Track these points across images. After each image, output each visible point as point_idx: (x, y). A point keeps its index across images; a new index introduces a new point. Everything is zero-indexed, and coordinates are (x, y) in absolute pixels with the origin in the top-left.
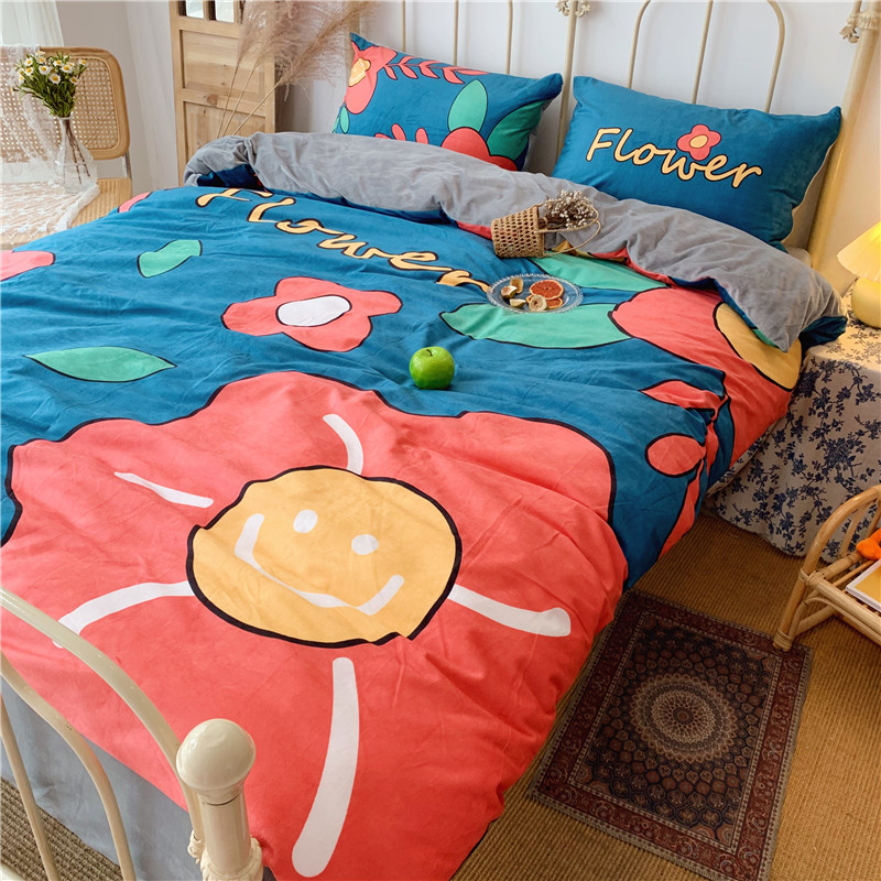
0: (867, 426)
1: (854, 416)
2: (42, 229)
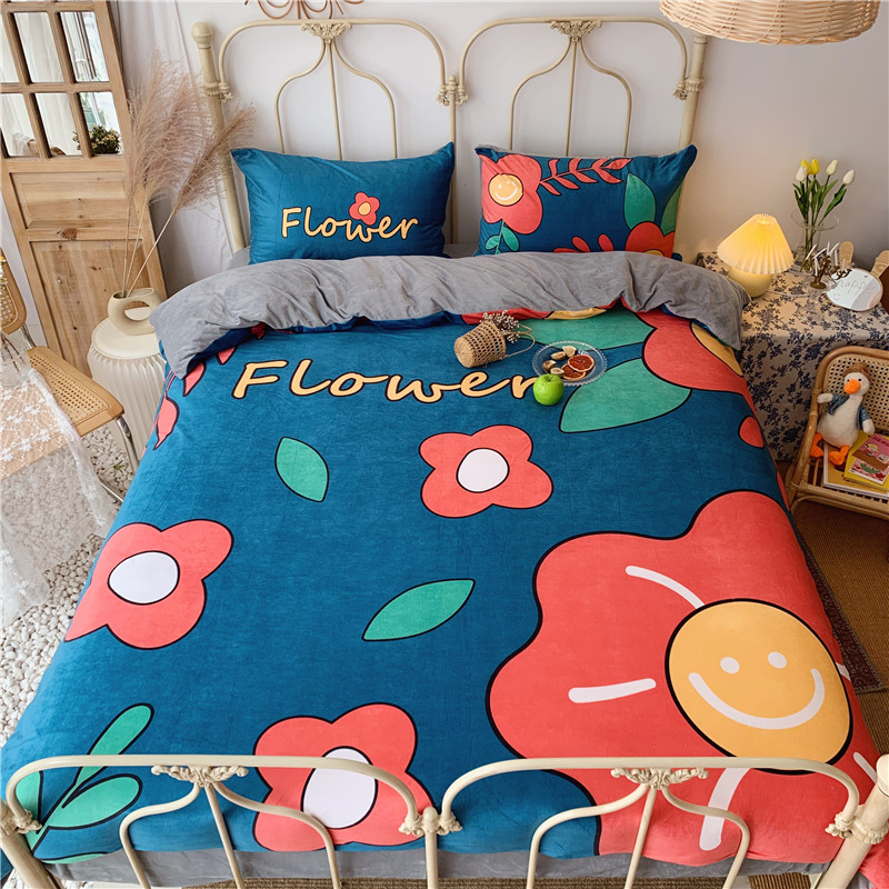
0: (778, 370)
1: (769, 367)
2: (45, 438)
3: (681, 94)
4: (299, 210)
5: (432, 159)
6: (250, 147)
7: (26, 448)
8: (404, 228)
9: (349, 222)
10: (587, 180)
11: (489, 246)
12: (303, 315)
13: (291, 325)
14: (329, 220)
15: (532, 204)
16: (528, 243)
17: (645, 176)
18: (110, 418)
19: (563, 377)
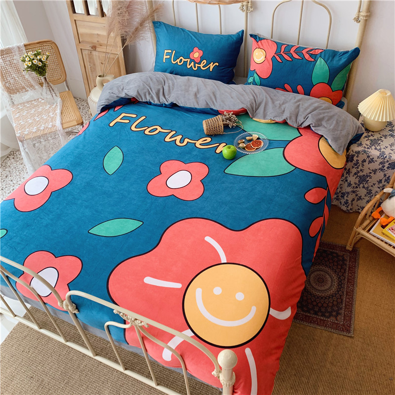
0: (373, 171)
1: (368, 167)
2: (50, 126)
3: (357, 20)
4: (170, 51)
5: (232, 36)
6: (160, 21)
7: (42, 128)
8: (212, 66)
9: (189, 60)
10: (298, 57)
11: (249, 82)
12: (152, 97)
13: (146, 101)
14: (181, 58)
15: (268, 64)
16: (266, 83)
17: (328, 60)
18: (76, 124)
19: (244, 149)
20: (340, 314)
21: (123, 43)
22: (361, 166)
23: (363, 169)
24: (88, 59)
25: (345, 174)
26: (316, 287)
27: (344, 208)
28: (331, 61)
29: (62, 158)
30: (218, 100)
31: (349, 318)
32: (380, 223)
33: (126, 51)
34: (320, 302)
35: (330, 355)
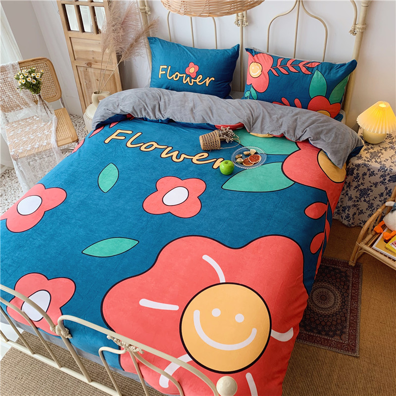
0: (373, 184)
1: (368, 181)
2: (44, 144)
3: (353, 32)
4: (166, 67)
5: (228, 51)
6: (155, 37)
7: (36, 146)
8: (208, 81)
9: (185, 75)
10: (294, 70)
11: (246, 96)
12: (148, 113)
13: (142, 117)
14: (177, 73)
15: (264, 78)
16: (262, 97)
17: (325, 72)
18: (72, 141)
19: (242, 164)
20: (345, 333)
21: (119, 59)
22: (361, 179)
23: (364, 182)
24: (83, 76)
25: (345, 187)
26: (319, 305)
27: (345, 222)
28: (328, 74)
29: (56, 177)
30: (214, 115)
31: (354, 337)
32: (383, 237)
33: (121, 67)
34: (323, 321)
35: (336, 377)
